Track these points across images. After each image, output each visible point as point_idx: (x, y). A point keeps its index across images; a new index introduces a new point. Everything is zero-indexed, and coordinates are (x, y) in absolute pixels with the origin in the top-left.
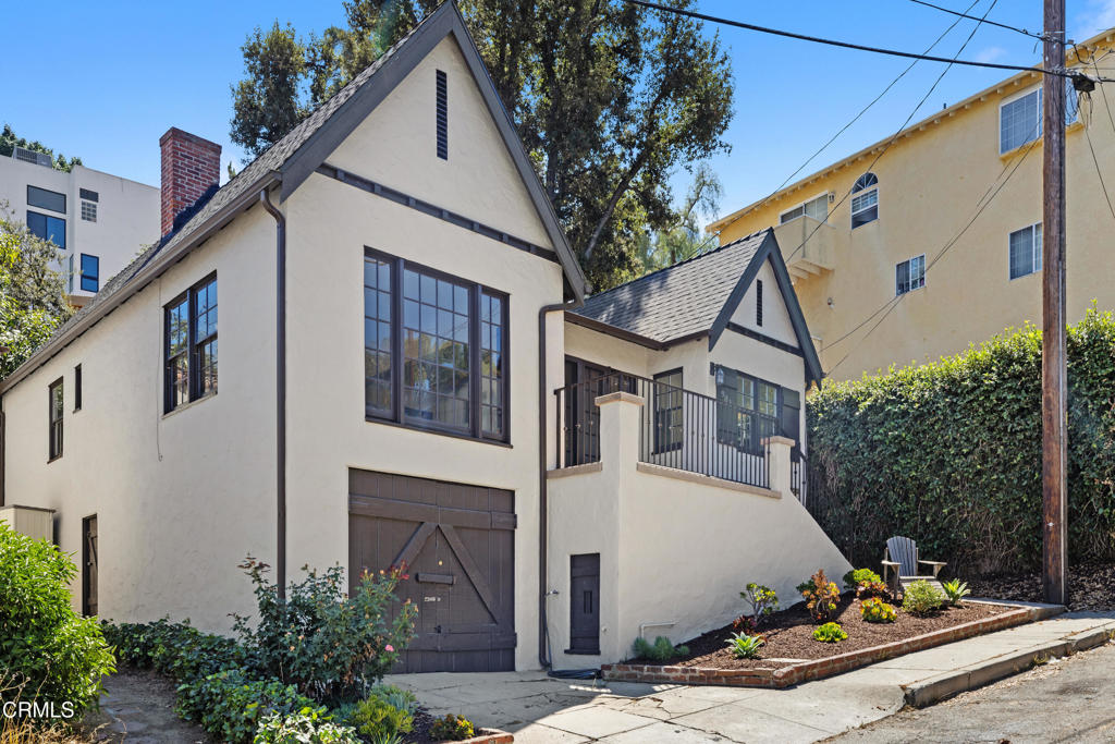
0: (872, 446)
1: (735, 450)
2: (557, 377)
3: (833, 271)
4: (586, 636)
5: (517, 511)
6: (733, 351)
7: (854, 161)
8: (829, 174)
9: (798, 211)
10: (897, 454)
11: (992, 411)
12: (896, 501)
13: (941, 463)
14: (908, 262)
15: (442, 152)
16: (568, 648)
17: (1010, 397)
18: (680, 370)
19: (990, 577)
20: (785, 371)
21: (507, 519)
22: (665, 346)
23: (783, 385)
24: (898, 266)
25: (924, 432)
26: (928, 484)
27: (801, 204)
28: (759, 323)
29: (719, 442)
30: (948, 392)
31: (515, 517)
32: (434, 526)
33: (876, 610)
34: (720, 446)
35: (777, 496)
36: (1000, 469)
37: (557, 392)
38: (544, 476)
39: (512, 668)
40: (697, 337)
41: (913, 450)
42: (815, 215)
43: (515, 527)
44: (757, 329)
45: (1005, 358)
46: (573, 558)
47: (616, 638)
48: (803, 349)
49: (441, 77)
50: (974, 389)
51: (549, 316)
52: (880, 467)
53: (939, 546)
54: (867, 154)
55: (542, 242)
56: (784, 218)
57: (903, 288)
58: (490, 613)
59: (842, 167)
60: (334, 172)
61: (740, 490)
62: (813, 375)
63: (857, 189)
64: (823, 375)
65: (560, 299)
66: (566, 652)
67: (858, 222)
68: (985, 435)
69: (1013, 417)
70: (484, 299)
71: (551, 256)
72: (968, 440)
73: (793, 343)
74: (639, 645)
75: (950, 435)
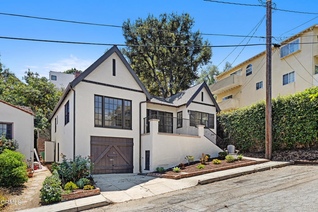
0: (232, 125)
1: (195, 127)
2: (144, 115)
3: (242, 85)
4: (147, 168)
6: (193, 107)
7: (246, 62)
8: (241, 65)
9: (234, 73)
10: (237, 127)
11: (257, 117)
12: (237, 137)
13: (246, 129)
14: (259, 83)
15: (114, 74)
16: (145, 169)
17: (260, 114)
18: (182, 111)
19: (259, 153)
20: (212, 111)
21: (131, 144)
22: (179, 107)
23: (209, 113)
24: (257, 84)
25: (242, 122)
26: (244, 133)
27: (235, 72)
28: (202, 100)
29: (190, 126)
30: (247, 114)
31: (133, 143)
32: (112, 146)
33: (216, 161)
34: (190, 127)
35: (200, 137)
36: (259, 130)
37: (144, 119)
38: (140, 135)
39: (132, 172)
40: (184, 105)
41: (240, 126)
42: (238, 74)
43: (133, 145)
44: (202, 102)
45: (260, 106)
46: (146, 151)
47: (153, 166)
48: (215, 105)
49: (114, 61)
50: (252, 113)
51: (142, 104)
52: (233, 129)
53: (247, 146)
54: (250, 60)
55: (141, 90)
56: (231, 75)
57: (257, 88)
58: (127, 162)
59: (244, 64)
60: (87, 81)
61: (193, 137)
62: (218, 110)
63: (247, 68)
64: (220, 110)
65: (145, 100)
66: (144, 169)
67: (247, 75)
68: (255, 123)
69: (261, 119)
70: (126, 102)
71: (142, 92)
72: (251, 124)
73: (213, 104)
74: (157, 169)
75: (247, 123)
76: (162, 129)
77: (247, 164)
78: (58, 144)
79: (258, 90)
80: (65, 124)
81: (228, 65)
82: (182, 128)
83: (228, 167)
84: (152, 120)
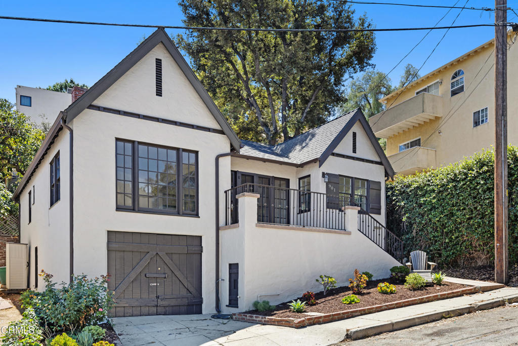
0: (420, 206)
1: (337, 211)
2: (226, 183)
3: (442, 117)
4: (234, 302)
5: (203, 245)
6: (334, 166)
7: (452, 65)
8: (440, 72)
9: (425, 90)
10: (431, 210)
11: (475, 189)
12: (431, 232)
13: (452, 214)
14: (479, 111)
15: (159, 93)
16: (228, 304)
17: (482, 182)
18: (309, 176)
19: (480, 268)
20: (376, 174)
21: (197, 249)
22: (302, 165)
23: (370, 179)
24: (474, 113)
25: (443, 199)
26: (446, 223)
27: (426, 86)
28: (354, 151)
29: (327, 208)
30: (453, 180)
31: (202, 247)
32: (155, 253)
33: (385, 288)
34: (328, 210)
35: (349, 233)
36: (479, 217)
37: (226, 192)
38: (218, 229)
39: (200, 313)
40: (315, 161)
41: (438, 208)
42: (433, 92)
43: (202, 252)
44: (353, 155)
45: (482, 164)
46: (230, 265)
47: (246, 299)
48: (383, 162)
49: (159, 62)
50: (465, 179)
51: (221, 159)
52: (423, 216)
53: (453, 253)
54: (459, 61)
55: (217, 127)
56: (417, 93)
57: (476, 124)
58: (187, 289)
59: (446, 68)
60: (98, 108)
61: (335, 233)
62: (389, 173)
63: (454, 78)
64: (394, 173)
65: (228, 150)
66: (227, 306)
67: (454, 93)
68: (470, 201)
69: (484, 192)
70: (185, 154)
71: (221, 132)
72: (463, 203)
73: (378, 160)
74: (256, 304)
75: (454, 201)
76: (266, 216)
77: (453, 293)
78: (36, 248)
79: (478, 127)
80: (52, 204)
81: (412, 73)
82: (309, 213)
83: (412, 300)
84: (244, 195)
